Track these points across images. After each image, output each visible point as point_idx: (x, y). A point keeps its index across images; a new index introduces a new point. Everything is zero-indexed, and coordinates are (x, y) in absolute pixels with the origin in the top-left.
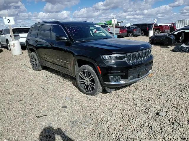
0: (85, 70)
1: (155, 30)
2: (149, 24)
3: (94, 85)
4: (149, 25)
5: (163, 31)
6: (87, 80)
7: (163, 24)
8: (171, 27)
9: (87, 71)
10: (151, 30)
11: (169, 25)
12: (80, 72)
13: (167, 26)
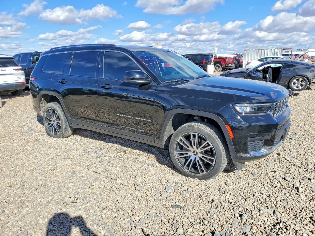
0: (191, 133)
1: (215, 65)
2: (205, 55)
3: (212, 161)
4: (206, 57)
5: (226, 66)
6: (194, 152)
7: (224, 56)
8: (235, 59)
9: (196, 134)
10: (210, 64)
11: (232, 56)
12: (181, 137)
13: (230, 58)
